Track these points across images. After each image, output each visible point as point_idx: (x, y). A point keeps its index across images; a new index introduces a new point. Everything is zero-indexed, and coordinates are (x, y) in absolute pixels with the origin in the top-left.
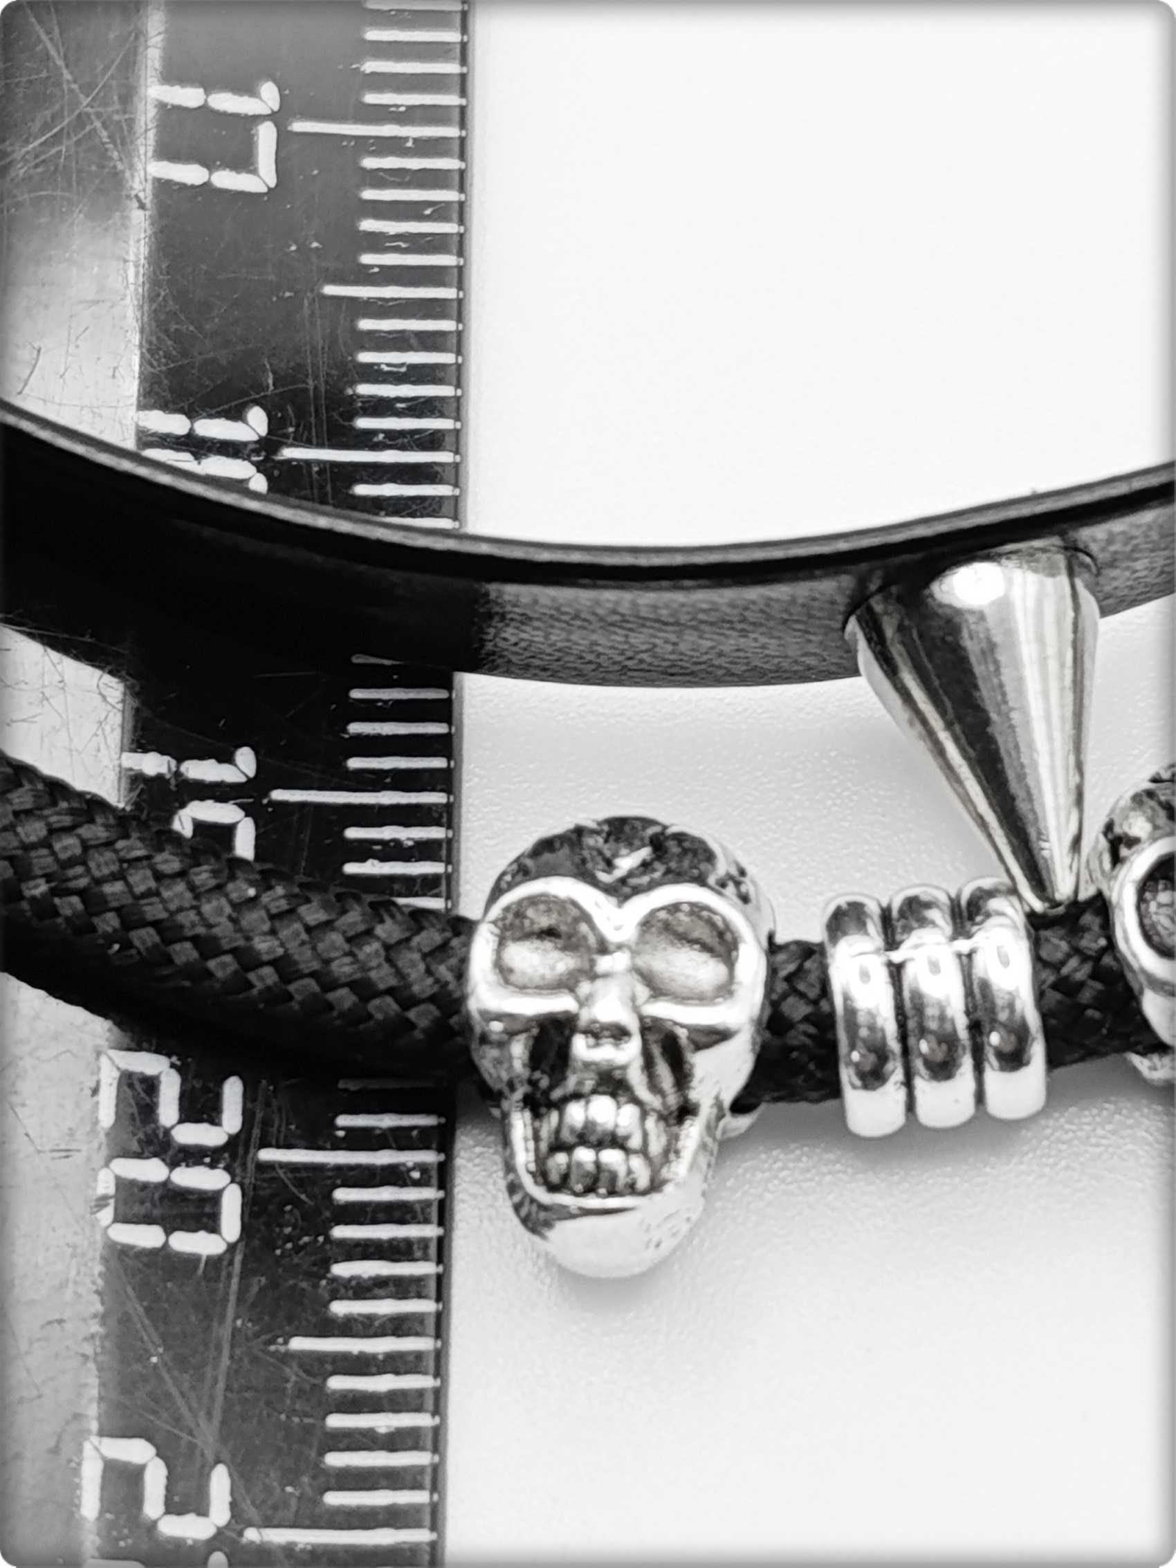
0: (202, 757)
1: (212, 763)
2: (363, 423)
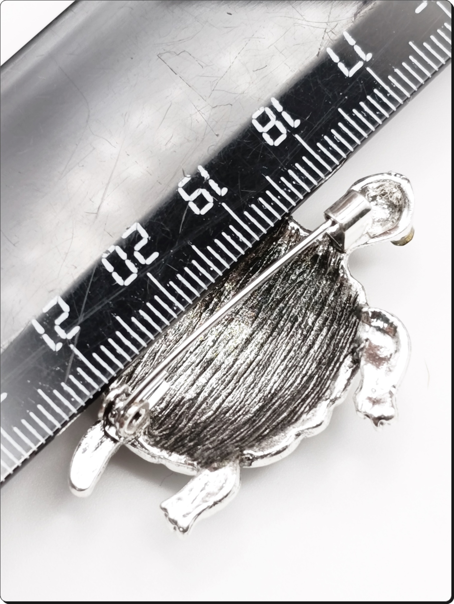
0: (216, 182)
1: (217, 185)
2: (319, 145)
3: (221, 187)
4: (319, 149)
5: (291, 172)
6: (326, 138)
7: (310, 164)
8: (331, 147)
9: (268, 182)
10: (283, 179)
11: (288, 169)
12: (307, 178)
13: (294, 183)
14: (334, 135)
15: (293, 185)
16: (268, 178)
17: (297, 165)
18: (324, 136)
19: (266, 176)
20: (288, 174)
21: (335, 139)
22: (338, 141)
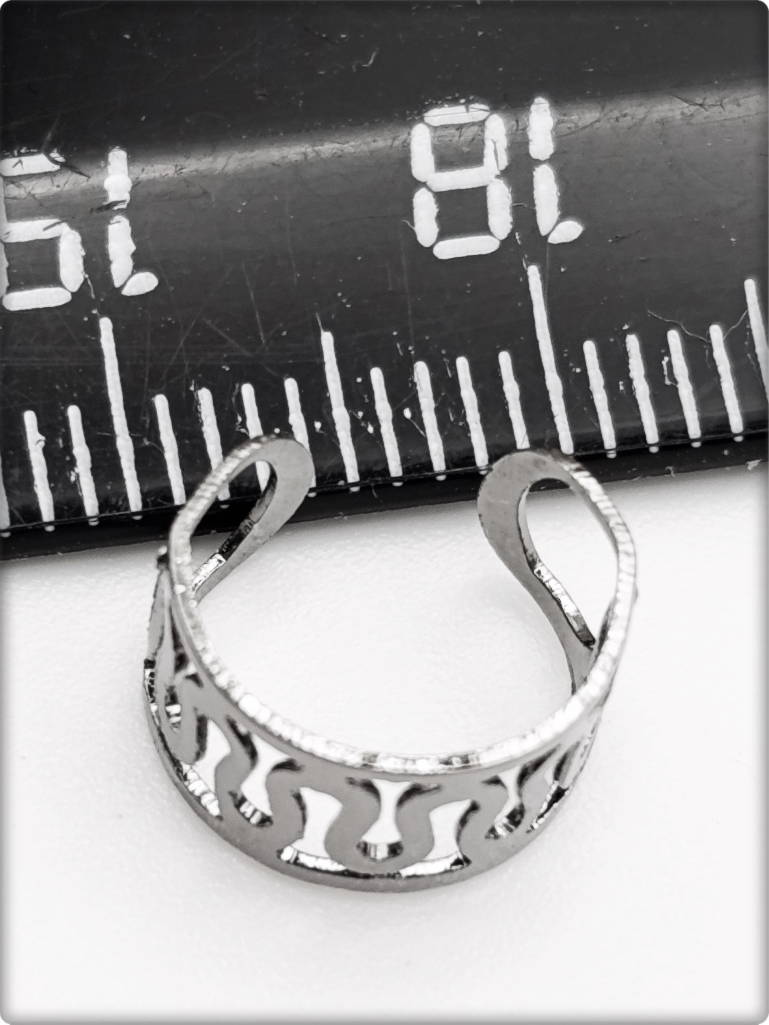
0: (135, 235)
1: (133, 248)
2: (590, 348)
3: (140, 263)
4: (582, 363)
5: (422, 373)
6: (633, 343)
7: (511, 389)
8: (629, 382)
9: (319, 352)
10: (377, 375)
11: (418, 358)
12: (466, 429)
13: (407, 413)
14: (668, 353)
15: (398, 420)
16: (327, 339)
17: (462, 364)
18: (629, 331)
19: (326, 330)
20: (410, 372)
21: (662, 366)
22: (668, 382)
